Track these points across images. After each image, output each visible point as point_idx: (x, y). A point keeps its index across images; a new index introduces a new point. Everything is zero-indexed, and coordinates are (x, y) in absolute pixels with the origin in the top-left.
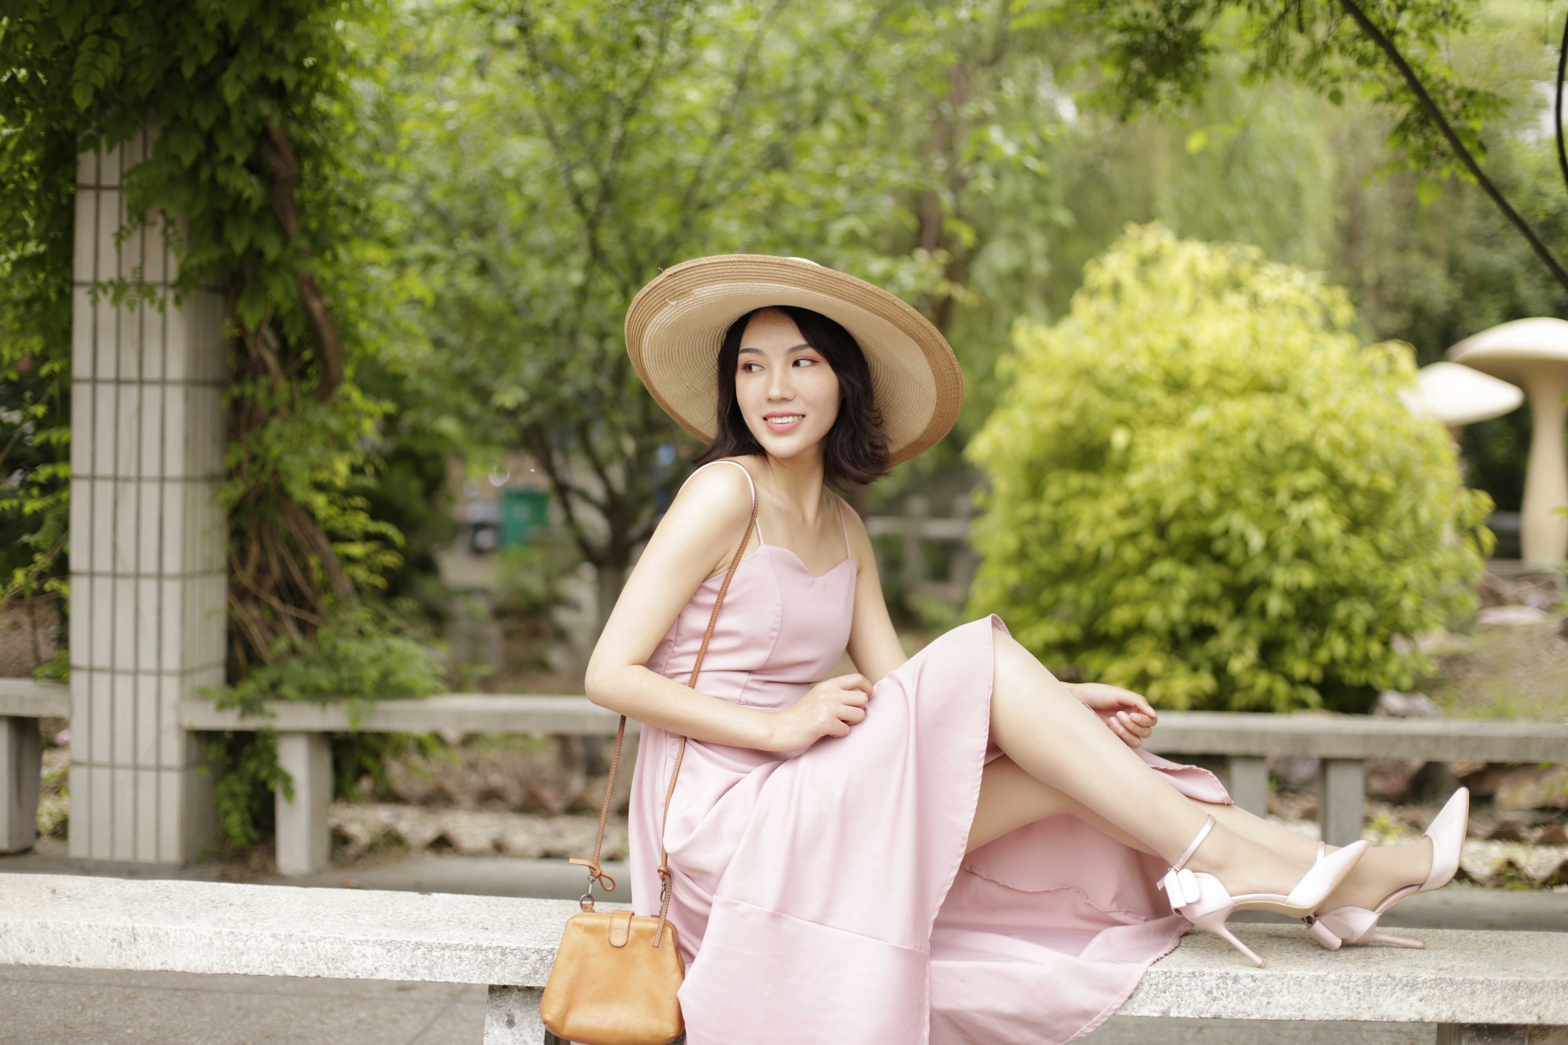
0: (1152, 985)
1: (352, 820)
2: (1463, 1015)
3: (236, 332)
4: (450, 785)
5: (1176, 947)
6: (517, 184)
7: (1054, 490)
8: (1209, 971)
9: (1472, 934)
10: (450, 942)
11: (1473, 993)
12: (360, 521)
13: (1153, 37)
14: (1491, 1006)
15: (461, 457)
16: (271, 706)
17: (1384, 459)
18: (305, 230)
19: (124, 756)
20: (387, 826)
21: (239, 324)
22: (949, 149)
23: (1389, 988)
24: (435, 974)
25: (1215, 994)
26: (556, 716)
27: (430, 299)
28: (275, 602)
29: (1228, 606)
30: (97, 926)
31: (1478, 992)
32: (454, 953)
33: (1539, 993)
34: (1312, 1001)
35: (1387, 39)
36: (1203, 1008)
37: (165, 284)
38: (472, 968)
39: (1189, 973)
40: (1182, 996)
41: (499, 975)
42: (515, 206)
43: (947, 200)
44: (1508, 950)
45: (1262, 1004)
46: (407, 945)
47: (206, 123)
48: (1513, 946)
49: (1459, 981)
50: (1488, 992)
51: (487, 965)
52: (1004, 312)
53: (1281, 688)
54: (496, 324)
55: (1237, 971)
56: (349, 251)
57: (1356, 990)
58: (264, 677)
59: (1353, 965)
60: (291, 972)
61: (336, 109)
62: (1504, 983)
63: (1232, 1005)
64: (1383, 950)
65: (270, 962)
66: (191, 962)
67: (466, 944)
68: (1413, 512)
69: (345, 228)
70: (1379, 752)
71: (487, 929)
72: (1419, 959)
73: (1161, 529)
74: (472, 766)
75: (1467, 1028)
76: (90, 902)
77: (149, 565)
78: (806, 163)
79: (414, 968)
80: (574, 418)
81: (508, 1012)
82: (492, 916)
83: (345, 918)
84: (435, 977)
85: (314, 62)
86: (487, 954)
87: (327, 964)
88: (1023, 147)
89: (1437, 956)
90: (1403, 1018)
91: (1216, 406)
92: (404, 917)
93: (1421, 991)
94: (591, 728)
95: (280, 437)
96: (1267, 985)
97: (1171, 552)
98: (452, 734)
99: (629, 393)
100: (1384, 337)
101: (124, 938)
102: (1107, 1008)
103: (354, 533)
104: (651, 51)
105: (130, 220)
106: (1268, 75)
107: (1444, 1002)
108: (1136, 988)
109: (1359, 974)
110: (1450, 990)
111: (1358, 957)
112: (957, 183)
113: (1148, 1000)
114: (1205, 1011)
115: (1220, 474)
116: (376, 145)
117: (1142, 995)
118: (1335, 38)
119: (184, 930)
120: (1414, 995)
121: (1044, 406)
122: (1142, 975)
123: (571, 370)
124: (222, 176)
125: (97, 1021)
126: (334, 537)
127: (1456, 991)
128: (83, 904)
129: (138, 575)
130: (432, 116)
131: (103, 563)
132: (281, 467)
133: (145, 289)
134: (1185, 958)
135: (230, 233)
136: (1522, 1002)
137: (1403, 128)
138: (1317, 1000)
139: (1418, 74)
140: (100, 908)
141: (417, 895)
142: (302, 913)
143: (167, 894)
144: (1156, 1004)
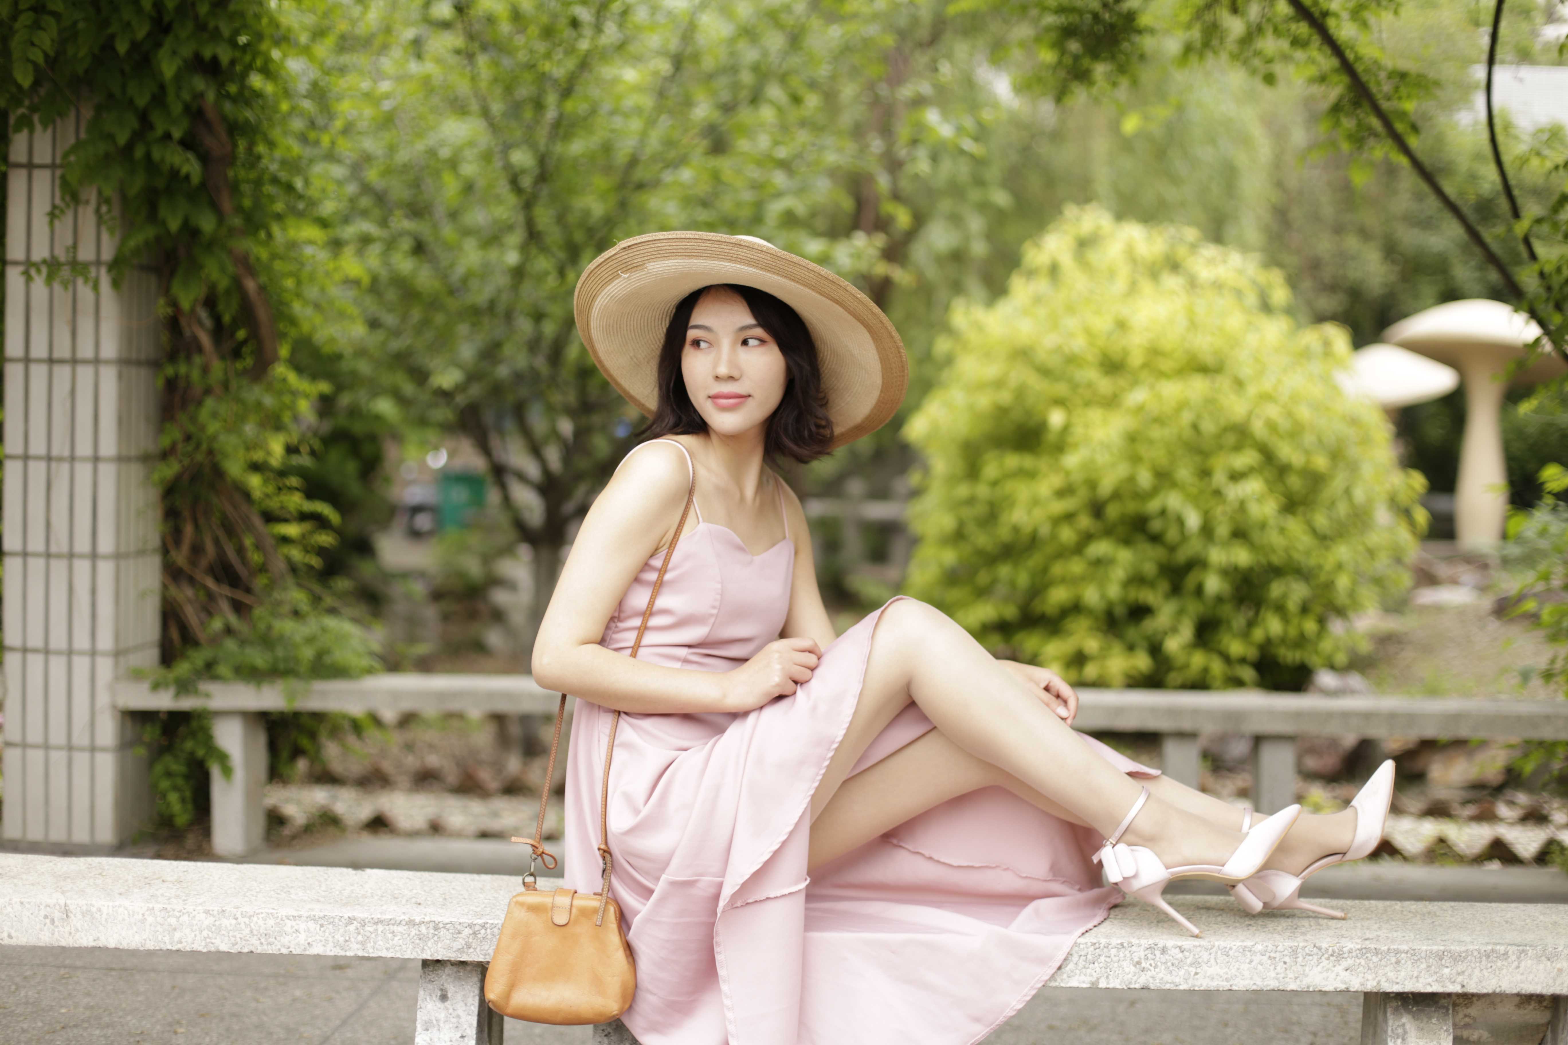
0: (1081, 956)
1: (287, 800)
2: (1388, 985)
3: (169, 311)
4: (387, 766)
5: (1105, 919)
6: (453, 164)
7: (991, 469)
8: (1137, 942)
9: (1398, 905)
10: (383, 917)
11: (1398, 962)
12: (296, 501)
13: (1088, 17)
14: (1415, 975)
15: (397, 437)
16: (205, 686)
17: (1320, 440)
18: (239, 209)
19: (58, 737)
20: (323, 807)
21: (174, 304)
22: (886, 131)
23: (1316, 957)
24: (368, 948)
25: (1143, 965)
26: (491, 695)
27: (366, 280)
28: (210, 583)
29: (1164, 586)
30: (29, 903)
31: (1403, 962)
32: (387, 927)
33: (1462, 962)
34: (1239, 971)
35: (1320, 21)
36: (1132, 979)
37: (98, 263)
38: (405, 943)
39: (1118, 944)
40: (1111, 967)
41: (432, 950)
42: (451, 186)
43: (883, 182)
44: (1433, 920)
45: (1189, 974)
46: (340, 920)
47: (142, 101)
48: (1439, 916)
49: (1384, 951)
50: (1412, 961)
51: (420, 939)
52: (942, 294)
53: (1217, 667)
54: (433, 304)
55: (1165, 942)
56: (284, 229)
57: (1282, 960)
58: (199, 657)
59: (1280, 936)
60: (224, 948)
61: (269, 88)
62: (1428, 952)
63: (1161, 975)
64: (1310, 921)
65: (203, 938)
66: (124, 938)
67: (398, 919)
68: (1348, 492)
69: (279, 207)
70: (1311, 728)
71: (420, 904)
72: (1345, 929)
73: (1097, 509)
74: (409, 747)
75: (1393, 997)
76: (22, 879)
77: (83, 545)
78: (743, 144)
79: (347, 944)
80: (510, 399)
81: (442, 987)
82: (425, 891)
83: (278, 894)
84: (368, 952)
85: (247, 40)
86: (420, 929)
87: (260, 939)
88: (960, 130)
89: (1363, 926)
90: (1330, 988)
91: (1152, 387)
92: (337, 893)
93: (1347, 961)
94: (527, 707)
95: (215, 415)
96: (1195, 955)
97: (1108, 532)
98: (389, 715)
99: (567, 373)
100: (1320, 319)
101: (57, 915)
102: (1036, 979)
103: (290, 512)
104: (588, 32)
105: (63, 199)
106: (1201, 56)
107: (1369, 971)
108: (1065, 960)
109: (1286, 944)
110: (1375, 959)
111: (1285, 928)
112: (894, 165)
113: (1077, 971)
114: (1133, 982)
115: (1158, 455)
116: (312, 124)
117: (1071, 966)
118: (1269, 20)
119: (116, 906)
120: (1339, 965)
121: (981, 386)
122: (1071, 947)
123: (508, 350)
124: (157, 154)
125: (31, 1001)
126: (270, 517)
127: (1381, 961)
128: (15, 881)
129: (71, 556)
130: (368, 96)
131: (36, 544)
132: (216, 446)
133: (78, 267)
134: (1114, 930)
135: (163, 212)
136: (1446, 971)
137: (1336, 109)
138: (1244, 970)
139: (1350, 56)
140: (33, 885)
141: (350, 871)
142: (235, 889)
143: (100, 871)
144: (1085, 975)
